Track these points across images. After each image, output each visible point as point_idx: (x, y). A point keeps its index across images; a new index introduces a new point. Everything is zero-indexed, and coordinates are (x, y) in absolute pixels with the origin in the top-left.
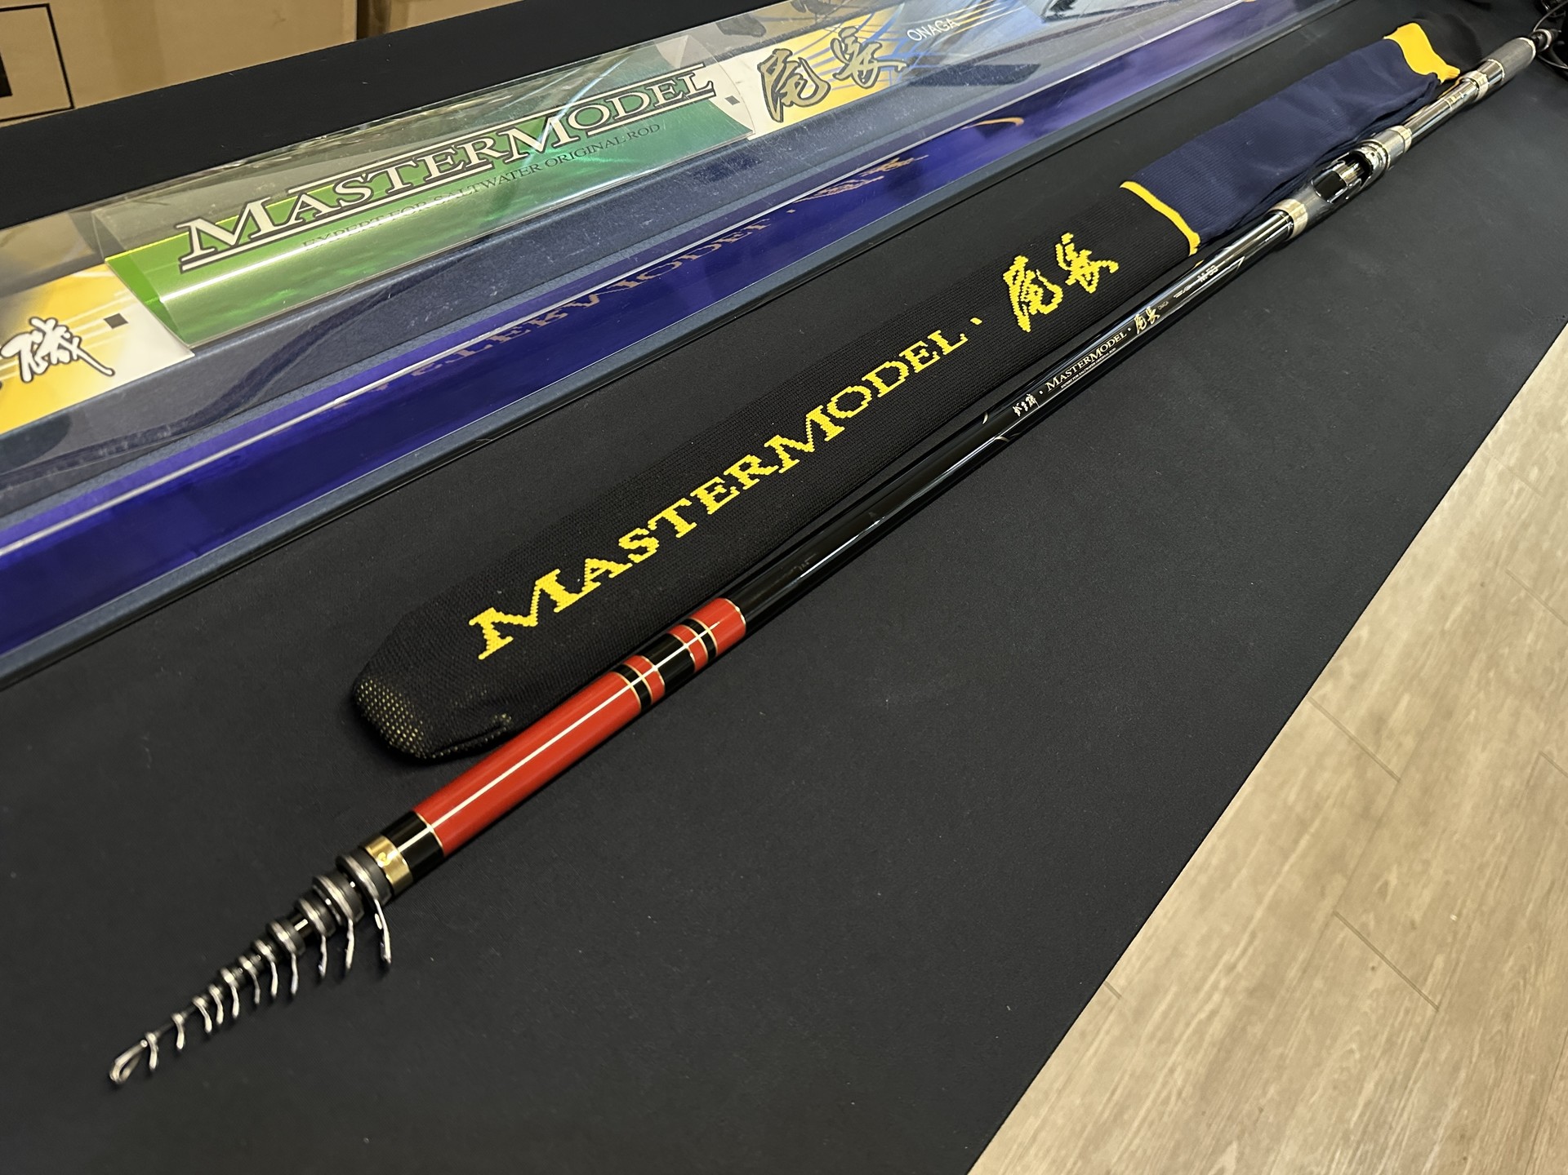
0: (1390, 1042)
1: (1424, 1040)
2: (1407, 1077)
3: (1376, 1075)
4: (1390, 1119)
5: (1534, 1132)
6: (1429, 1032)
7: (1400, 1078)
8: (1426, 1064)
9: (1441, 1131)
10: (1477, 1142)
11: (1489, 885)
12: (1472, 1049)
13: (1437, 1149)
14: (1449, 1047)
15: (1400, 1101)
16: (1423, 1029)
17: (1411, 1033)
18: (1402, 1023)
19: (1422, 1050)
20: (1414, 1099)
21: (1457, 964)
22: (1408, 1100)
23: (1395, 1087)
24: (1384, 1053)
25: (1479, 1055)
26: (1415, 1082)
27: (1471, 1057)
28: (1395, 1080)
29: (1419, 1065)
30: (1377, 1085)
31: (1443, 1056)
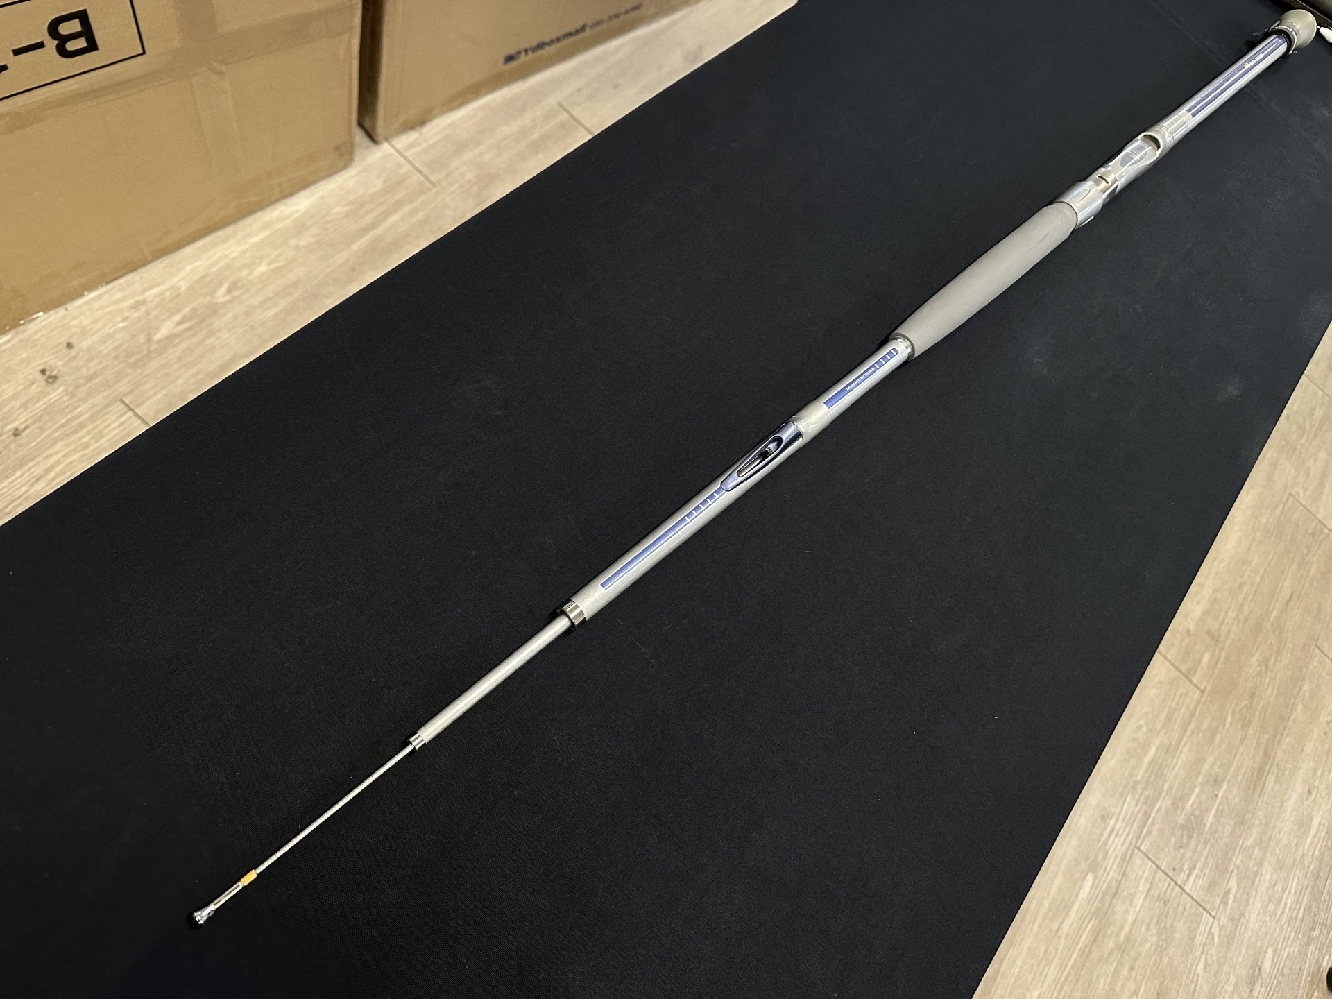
0: (1169, 718)
1: (1192, 715)
2: (1179, 743)
3: (1157, 742)
4: (1166, 771)
5: (1266, 774)
6: (1196, 708)
7: (1173, 743)
8: (1192, 733)
9: (1200, 779)
10: (1225, 785)
11: (1245, 599)
12: (1226, 719)
13: (1197, 790)
14: (1209, 720)
15: (1173, 759)
16: (1192, 707)
17: (1183, 710)
18: (1177, 704)
19: (1190, 722)
20: (1183, 757)
21: (1218, 659)
22: (1178, 758)
23: (1169, 750)
24: (1163, 726)
25: (1230, 724)
26: (1185, 744)
27: (1224, 725)
28: (1170, 745)
29: (1188, 733)
30: (1157, 749)
31: (1205, 725)
